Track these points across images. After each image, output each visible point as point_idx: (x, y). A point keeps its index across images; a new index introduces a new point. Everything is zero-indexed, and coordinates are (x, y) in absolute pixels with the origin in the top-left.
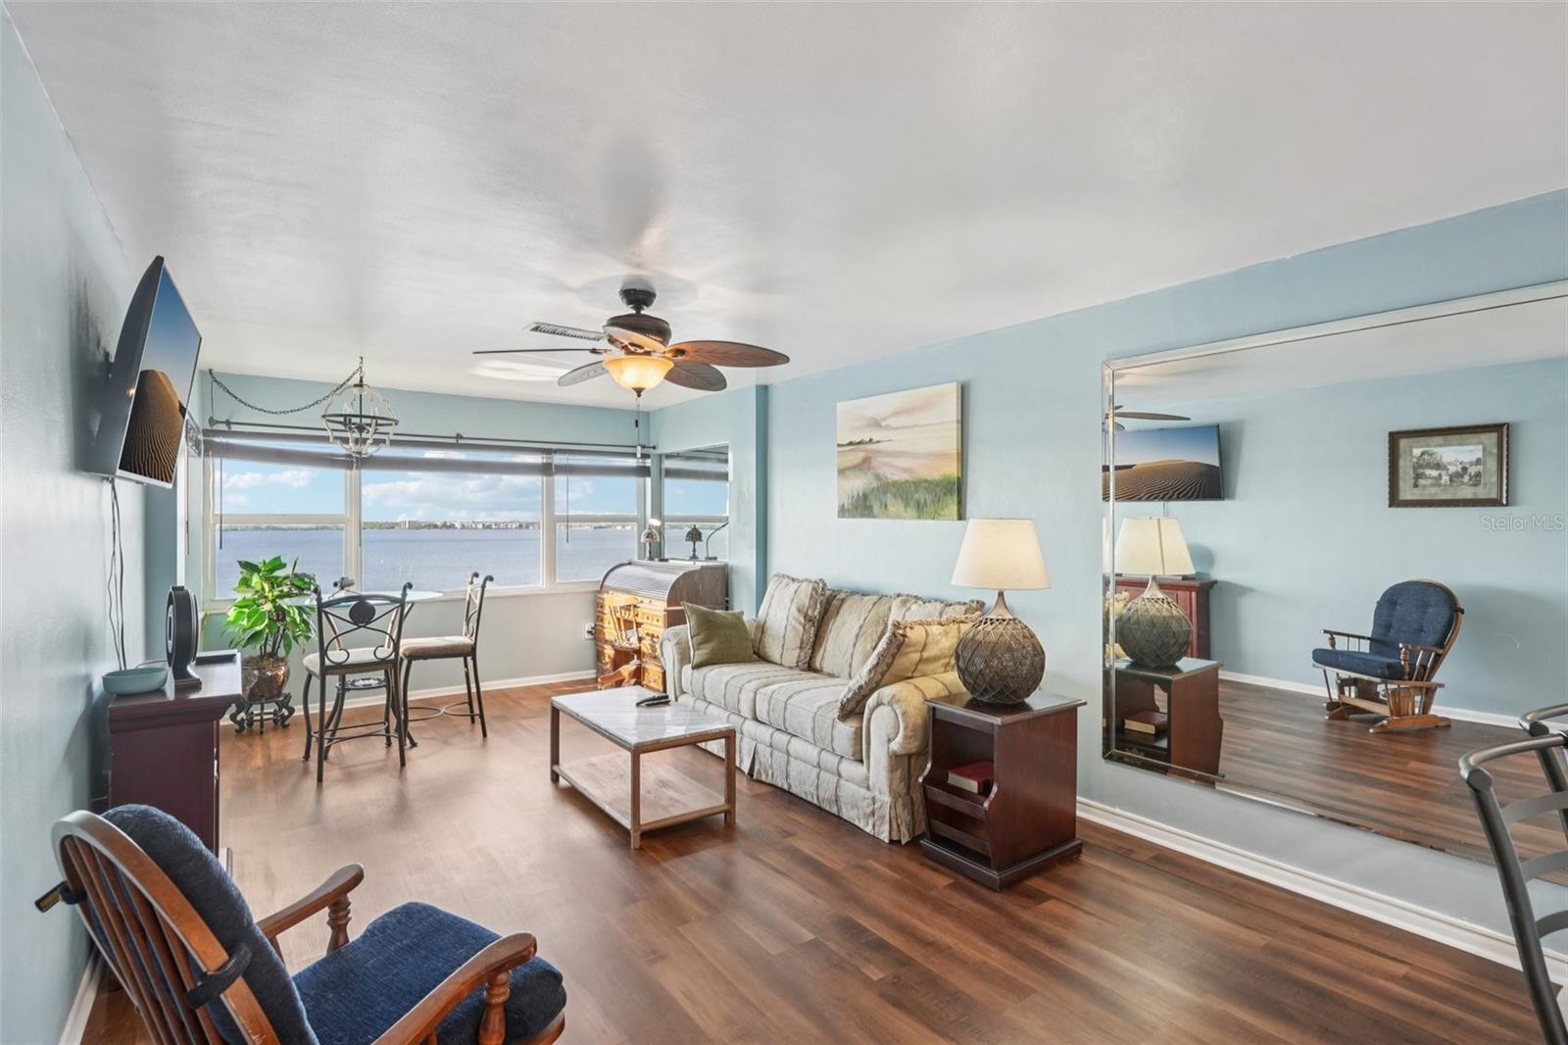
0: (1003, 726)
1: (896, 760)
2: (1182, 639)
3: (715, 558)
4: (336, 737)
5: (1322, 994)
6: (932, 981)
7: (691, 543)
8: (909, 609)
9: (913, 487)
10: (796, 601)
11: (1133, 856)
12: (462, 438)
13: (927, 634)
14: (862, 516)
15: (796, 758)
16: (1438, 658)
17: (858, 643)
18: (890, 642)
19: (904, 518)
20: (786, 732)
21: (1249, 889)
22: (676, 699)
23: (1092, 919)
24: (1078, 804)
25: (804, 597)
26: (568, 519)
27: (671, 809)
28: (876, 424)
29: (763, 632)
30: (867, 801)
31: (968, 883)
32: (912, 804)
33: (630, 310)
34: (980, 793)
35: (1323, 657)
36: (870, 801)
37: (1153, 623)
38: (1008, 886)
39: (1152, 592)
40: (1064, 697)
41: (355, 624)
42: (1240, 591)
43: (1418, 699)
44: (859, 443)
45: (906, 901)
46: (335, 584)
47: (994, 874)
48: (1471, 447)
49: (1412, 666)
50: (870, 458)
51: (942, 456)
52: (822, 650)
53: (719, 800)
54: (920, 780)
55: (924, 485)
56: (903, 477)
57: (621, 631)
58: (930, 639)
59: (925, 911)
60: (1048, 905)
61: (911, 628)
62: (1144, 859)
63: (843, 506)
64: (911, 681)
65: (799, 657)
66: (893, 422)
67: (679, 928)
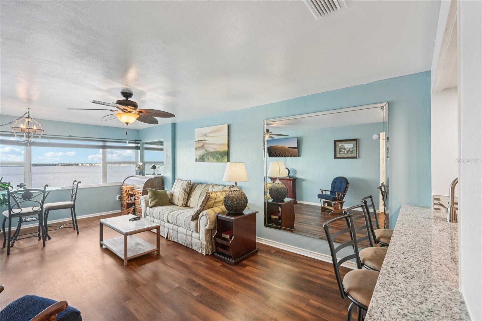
0: (235, 220)
1: (207, 231)
2: (285, 193)
3: (161, 174)
4: (17, 239)
5: (310, 282)
6: (212, 294)
7: (153, 170)
8: (214, 188)
9: (216, 153)
10: (182, 187)
11: (271, 252)
12: (71, 136)
13: (216, 195)
14: (202, 161)
15: (180, 233)
16: (344, 195)
17: (200, 198)
18: (205, 198)
19: (213, 162)
20: (177, 225)
21: (297, 257)
22: (145, 217)
23: (258, 270)
24: (257, 239)
25: (185, 185)
26: (111, 163)
27: (139, 252)
28: (205, 135)
29: (173, 196)
30: (199, 244)
31: (226, 264)
32: (212, 243)
33: (124, 98)
34: (230, 239)
35: (320, 196)
36: (200, 243)
37: (277, 189)
38: (236, 264)
39: (278, 181)
40: (252, 211)
41: (24, 199)
42: (303, 180)
43: (340, 205)
44: (201, 141)
45: (208, 271)
46: (18, 186)
47: (233, 261)
48: (351, 144)
49: (339, 197)
50: (204, 145)
51: (223, 145)
52: (190, 200)
53: (155, 247)
54: (214, 236)
55: (219, 153)
56: (213, 150)
57: (129, 197)
58: (217, 197)
59: (212, 273)
60: (247, 268)
61: (212, 193)
62: (273, 252)
63: (197, 159)
64: (212, 208)
65: (183, 203)
66: (210, 135)
67: (137, 289)
